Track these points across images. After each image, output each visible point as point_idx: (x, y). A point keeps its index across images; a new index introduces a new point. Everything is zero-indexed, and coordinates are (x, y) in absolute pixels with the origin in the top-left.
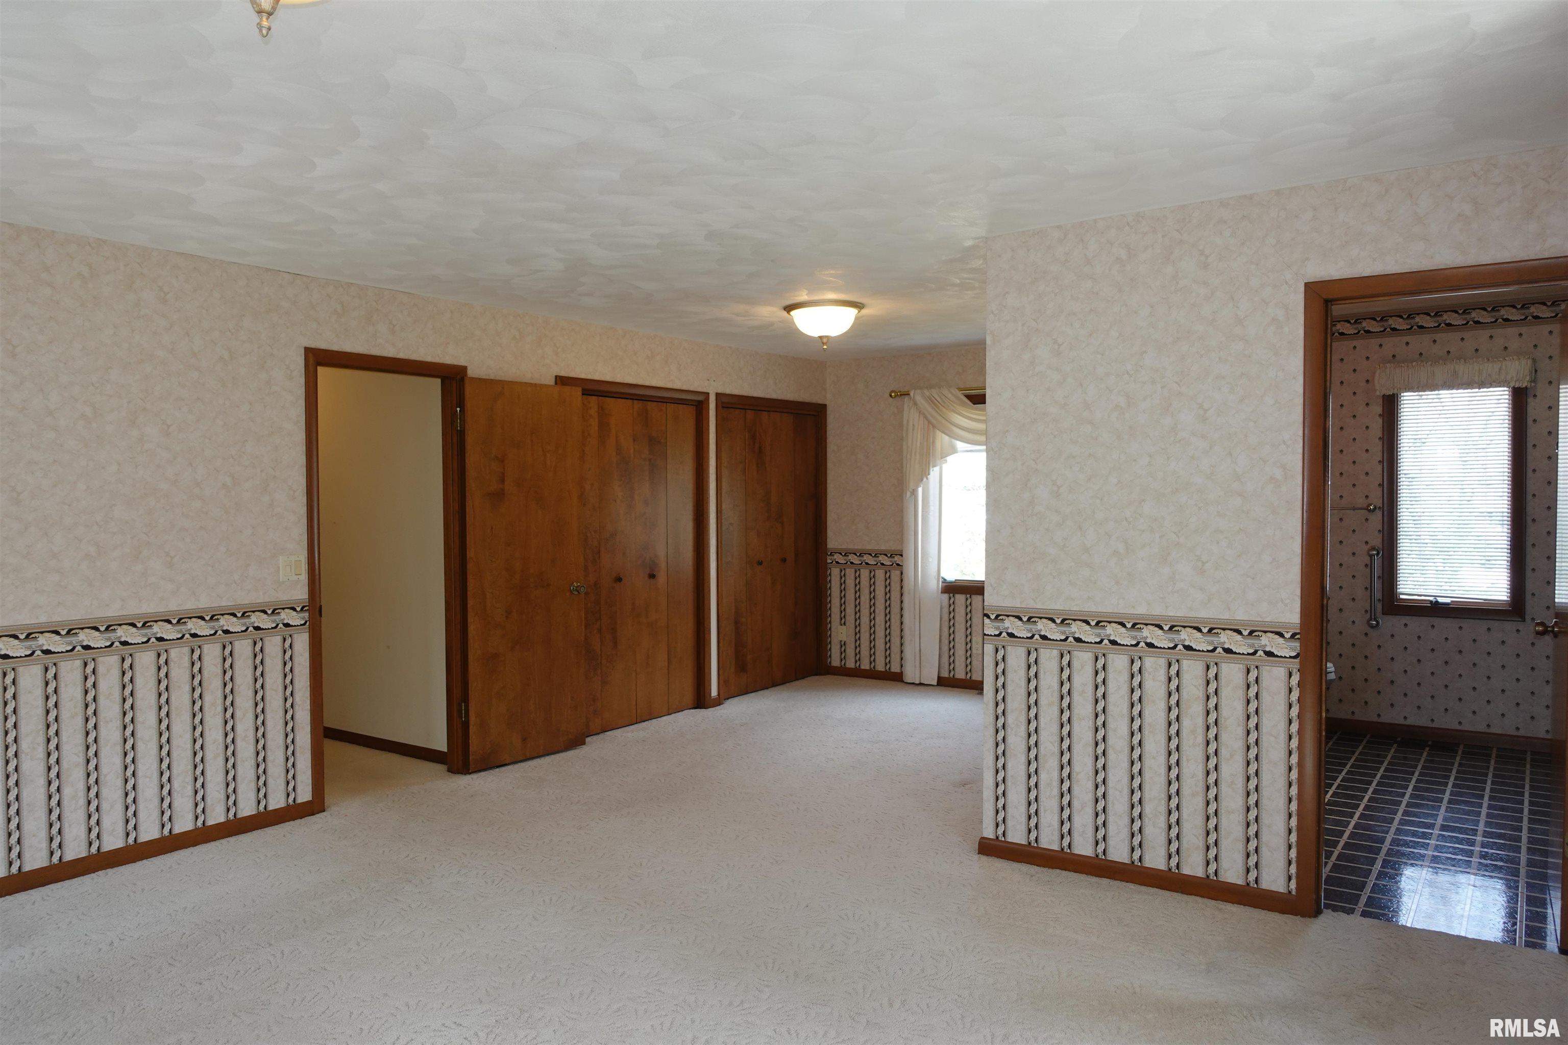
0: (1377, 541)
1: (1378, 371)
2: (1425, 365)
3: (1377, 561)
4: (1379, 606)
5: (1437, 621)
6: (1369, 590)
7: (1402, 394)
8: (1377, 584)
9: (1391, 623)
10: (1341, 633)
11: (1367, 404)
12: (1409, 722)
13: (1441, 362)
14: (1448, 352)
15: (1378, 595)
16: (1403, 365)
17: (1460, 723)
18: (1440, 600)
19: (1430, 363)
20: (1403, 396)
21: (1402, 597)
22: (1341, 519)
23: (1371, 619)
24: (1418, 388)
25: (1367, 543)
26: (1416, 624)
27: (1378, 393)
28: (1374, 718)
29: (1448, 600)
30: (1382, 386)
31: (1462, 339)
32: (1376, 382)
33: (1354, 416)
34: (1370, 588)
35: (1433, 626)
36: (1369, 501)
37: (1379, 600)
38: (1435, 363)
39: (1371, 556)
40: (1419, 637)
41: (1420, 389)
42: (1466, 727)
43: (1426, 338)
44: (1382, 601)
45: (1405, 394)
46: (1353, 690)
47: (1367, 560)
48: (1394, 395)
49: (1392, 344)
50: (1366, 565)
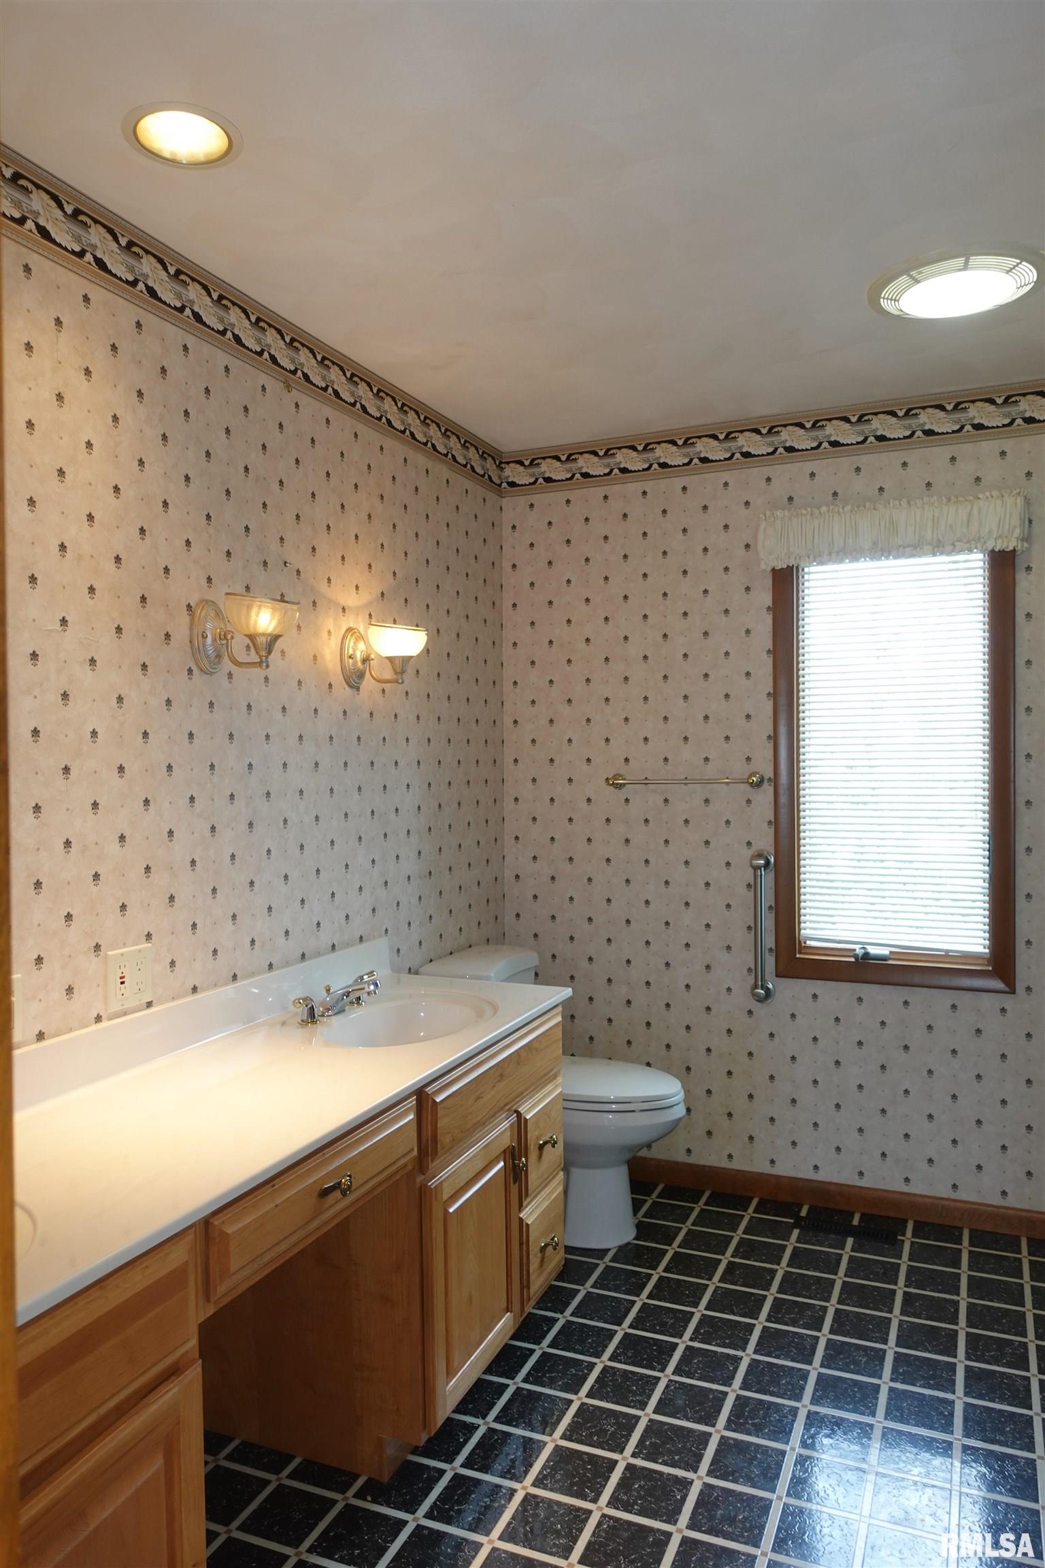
0: (765, 842)
1: (763, 525)
2: (841, 510)
3: (768, 879)
4: (770, 961)
5: (868, 991)
6: (753, 932)
7: (806, 570)
8: (768, 921)
9: (792, 992)
10: (708, 1009)
11: (748, 589)
12: (821, 1176)
13: (868, 505)
14: (881, 489)
15: (769, 941)
16: (804, 512)
17: (907, 1180)
18: (873, 950)
19: (849, 507)
20: (809, 573)
21: (809, 943)
22: (707, 801)
23: (756, 987)
24: (830, 554)
25: (749, 844)
26: (835, 994)
27: (763, 566)
28: (765, 1168)
29: (885, 951)
30: (771, 557)
31: (905, 464)
32: (760, 547)
33: (727, 611)
34: (754, 928)
35: (860, 1000)
36: (753, 767)
37: (771, 950)
38: (858, 507)
39: (756, 868)
40: (837, 1019)
41: (834, 555)
42: (916, 1188)
43: (845, 463)
44: (777, 951)
45: (812, 569)
46: (730, 1115)
47: (749, 876)
48: (790, 568)
49: (788, 474)
50: (749, 886)
